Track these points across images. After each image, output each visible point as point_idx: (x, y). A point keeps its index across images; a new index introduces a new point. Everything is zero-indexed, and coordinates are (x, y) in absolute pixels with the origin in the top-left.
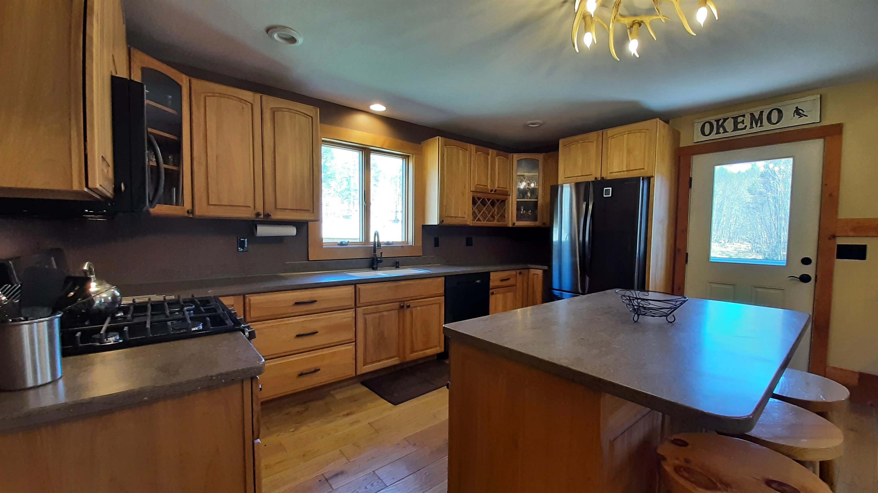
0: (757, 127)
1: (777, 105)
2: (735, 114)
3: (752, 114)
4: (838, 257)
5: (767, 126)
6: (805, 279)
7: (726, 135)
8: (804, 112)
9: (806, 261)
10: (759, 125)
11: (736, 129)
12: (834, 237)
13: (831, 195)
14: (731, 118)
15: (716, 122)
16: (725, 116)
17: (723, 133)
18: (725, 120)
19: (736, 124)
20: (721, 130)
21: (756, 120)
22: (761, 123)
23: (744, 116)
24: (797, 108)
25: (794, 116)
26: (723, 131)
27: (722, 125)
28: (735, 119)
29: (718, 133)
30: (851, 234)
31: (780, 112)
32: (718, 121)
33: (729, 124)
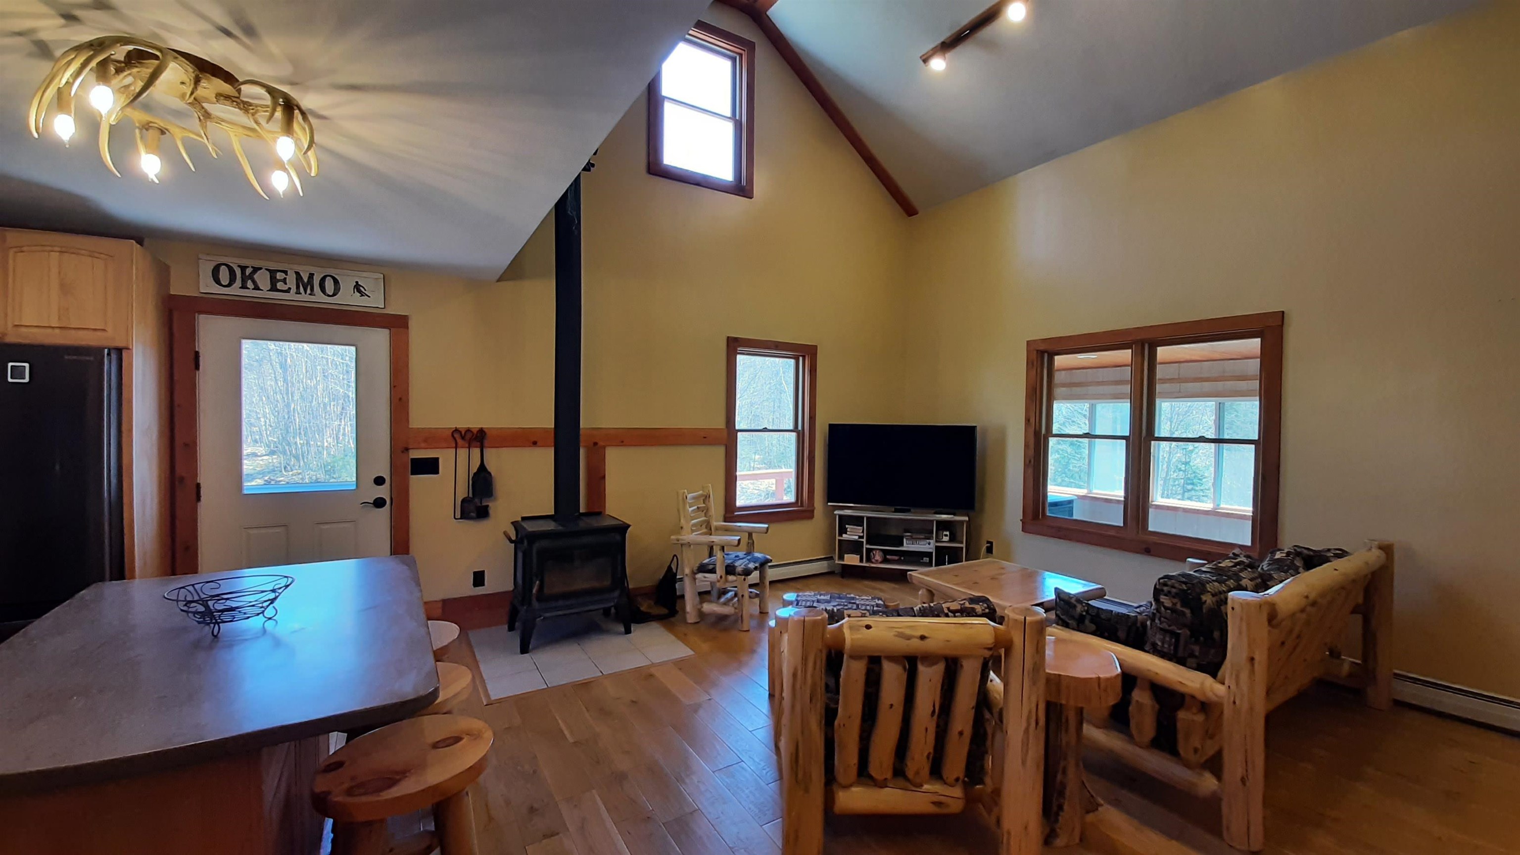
0: (306, 293)
1: (332, 272)
2: (273, 266)
3: (297, 273)
4: (413, 474)
5: (319, 297)
6: (379, 503)
7: (257, 293)
8: (365, 290)
9: (379, 481)
10: (309, 291)
11: (274, 288)
12: (407, 449)
13: (400, 399)
14: (266, 269)
15: (239, 269)
16: (257, 264)
17: (253, 289)
18: (256, 270)
19: (274, 281)
20: (250, 284)
21: (304, 284)
22: (312, 289)
23: (286, 272)
24: (357, 282)
25: (354, 292)
26: (253, 287)
27: (251, 277)
28: (273, 273)
29: (244, 287)
30: (423, 445)
31: (336, 282)
32: (243, 269)
33: (262, 277)
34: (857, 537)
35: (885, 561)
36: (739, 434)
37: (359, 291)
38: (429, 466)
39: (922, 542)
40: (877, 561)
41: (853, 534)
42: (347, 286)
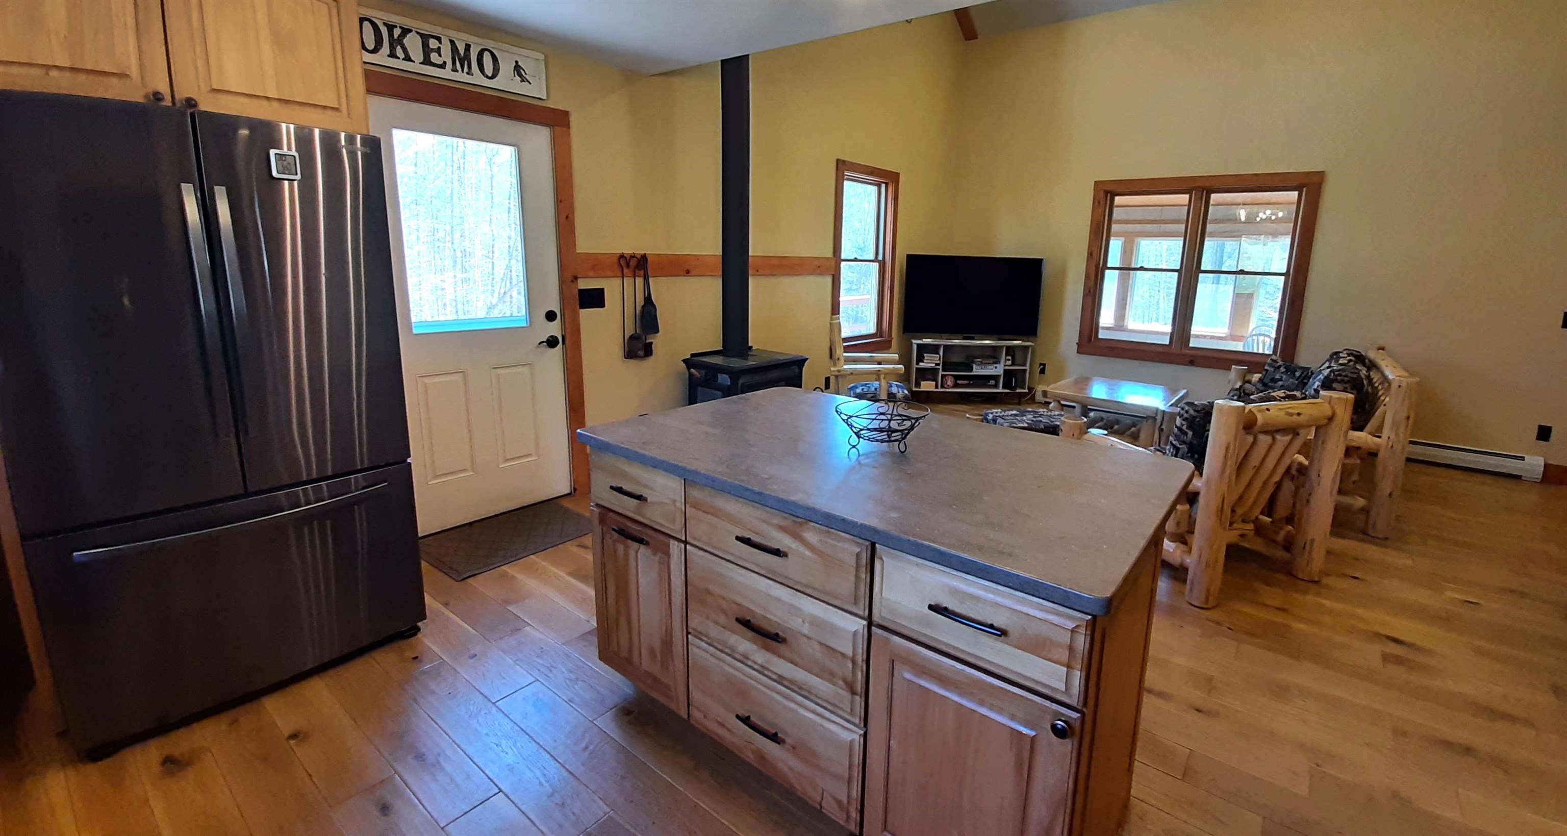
0: (463, 72)
1: (490, 44)
2: (427, 29)
3: (452, 42)
4: (581, 307)
5: (477, 78)
6: (552, 342)
7: (407, 66)
8: (526, 74)
9: (551, 316)
10: (466, 69)
11: (427, 61)
12: (576, 278)
13: (567, 218)
14: (417, 33)
15: (386, 28)
16: (408, 23)
17: (403, 59)
18: (406, 31)
19: (426, 50)
20: (399, 52)
21: (461, 59)
22: (470, 67)
23: (439, 39)
24: (517, 62)
25: (515, 76)
26: (403, 56)
27: (400, 41)
28: (425, 38)
29: (392, 55)
30: (591, 274)
31: (495, 59)
32: (390, 28)
33: (413, 43)
34: (933, 365)
35: (956, 385)
36: (843, 263)
37: (520, 75)
38: (594, 299)
39: (990, 367)
40: (948, 385)
41: (929, 362)
42: (506, 68)
